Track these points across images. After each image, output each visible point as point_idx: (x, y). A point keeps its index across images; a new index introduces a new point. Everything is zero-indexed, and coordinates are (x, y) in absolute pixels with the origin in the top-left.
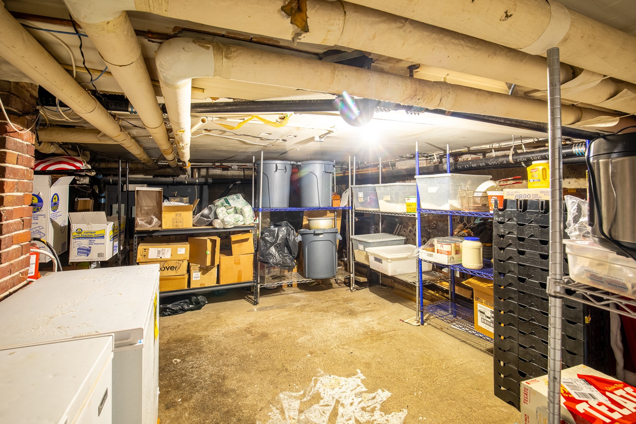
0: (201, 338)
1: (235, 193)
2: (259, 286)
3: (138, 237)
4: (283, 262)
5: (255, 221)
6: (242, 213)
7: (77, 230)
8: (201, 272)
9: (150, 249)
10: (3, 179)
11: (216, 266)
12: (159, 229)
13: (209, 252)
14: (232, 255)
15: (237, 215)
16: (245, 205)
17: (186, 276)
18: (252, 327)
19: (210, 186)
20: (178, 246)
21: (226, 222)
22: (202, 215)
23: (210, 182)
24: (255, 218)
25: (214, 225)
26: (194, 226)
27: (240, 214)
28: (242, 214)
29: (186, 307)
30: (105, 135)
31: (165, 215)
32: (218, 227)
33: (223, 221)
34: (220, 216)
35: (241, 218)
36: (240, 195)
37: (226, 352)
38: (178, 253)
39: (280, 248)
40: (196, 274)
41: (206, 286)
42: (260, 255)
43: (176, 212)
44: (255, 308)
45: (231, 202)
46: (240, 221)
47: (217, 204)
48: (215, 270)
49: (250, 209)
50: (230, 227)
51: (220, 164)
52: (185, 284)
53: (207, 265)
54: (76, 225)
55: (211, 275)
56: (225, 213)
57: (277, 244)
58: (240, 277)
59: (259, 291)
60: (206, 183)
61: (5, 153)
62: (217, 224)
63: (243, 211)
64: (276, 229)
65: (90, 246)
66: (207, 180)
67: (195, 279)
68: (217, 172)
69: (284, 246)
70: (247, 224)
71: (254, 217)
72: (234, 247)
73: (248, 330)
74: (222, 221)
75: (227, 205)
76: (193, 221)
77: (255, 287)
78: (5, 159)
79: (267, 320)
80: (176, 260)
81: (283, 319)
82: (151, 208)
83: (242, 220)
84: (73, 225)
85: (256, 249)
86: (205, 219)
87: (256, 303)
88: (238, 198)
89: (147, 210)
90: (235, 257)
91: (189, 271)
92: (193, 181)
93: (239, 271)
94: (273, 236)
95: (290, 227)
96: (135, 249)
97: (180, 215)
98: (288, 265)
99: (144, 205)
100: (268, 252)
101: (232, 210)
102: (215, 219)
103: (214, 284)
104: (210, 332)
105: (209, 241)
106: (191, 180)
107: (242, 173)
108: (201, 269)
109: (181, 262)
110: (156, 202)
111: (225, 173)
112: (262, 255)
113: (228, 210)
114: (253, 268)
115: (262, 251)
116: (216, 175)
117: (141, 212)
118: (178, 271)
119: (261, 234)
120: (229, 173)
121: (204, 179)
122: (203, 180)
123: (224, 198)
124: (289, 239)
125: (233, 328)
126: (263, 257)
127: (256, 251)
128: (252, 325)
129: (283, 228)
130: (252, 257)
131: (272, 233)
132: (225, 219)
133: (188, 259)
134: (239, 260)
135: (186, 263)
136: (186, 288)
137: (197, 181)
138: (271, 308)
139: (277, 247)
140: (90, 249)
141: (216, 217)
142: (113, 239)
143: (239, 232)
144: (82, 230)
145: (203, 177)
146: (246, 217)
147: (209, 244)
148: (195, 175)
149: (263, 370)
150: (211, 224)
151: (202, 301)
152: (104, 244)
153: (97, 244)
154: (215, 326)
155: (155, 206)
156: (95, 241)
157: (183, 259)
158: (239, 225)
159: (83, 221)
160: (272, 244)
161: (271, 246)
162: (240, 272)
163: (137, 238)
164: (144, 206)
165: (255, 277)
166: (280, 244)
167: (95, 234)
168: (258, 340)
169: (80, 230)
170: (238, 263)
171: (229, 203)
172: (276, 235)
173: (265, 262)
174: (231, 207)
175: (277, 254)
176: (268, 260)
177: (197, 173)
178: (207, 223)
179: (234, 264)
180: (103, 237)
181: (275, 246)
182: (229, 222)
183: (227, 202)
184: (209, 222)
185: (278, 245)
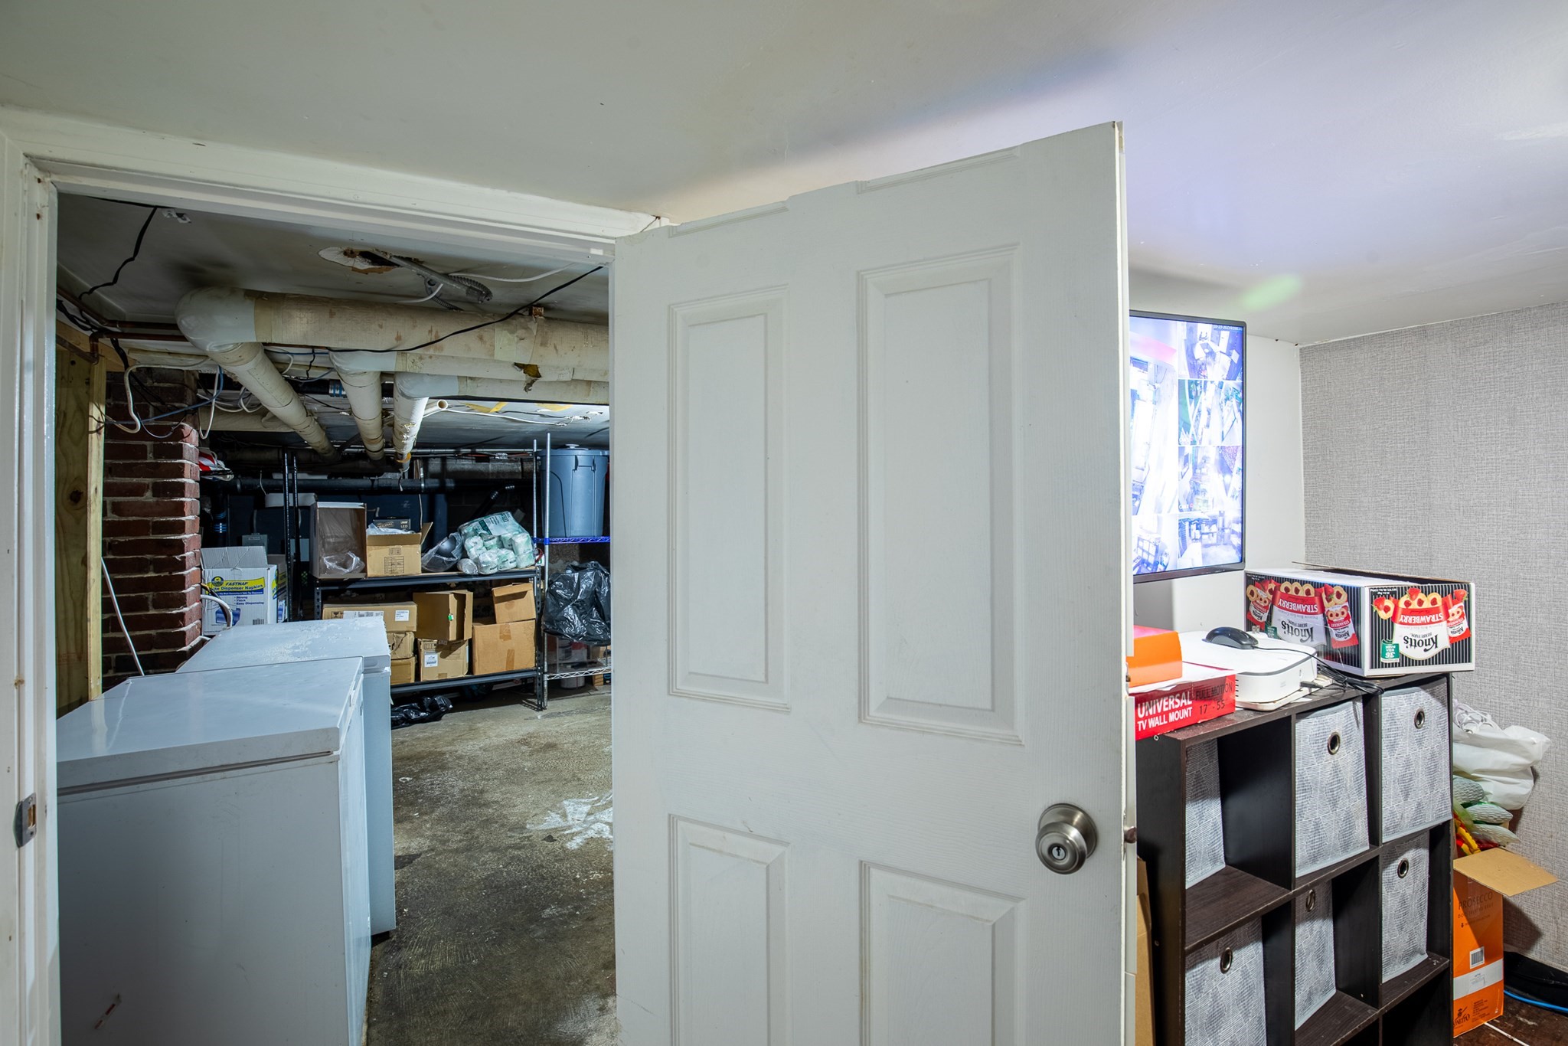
0: (444, 754)
1: (499, 510)
2: (546, 677)
3: (322, 591)
4: (587, 633)
5: (537, 561)
6: (512, 546)
7: (213, 580)
8: (439, 653)
9: (345, 612)
10: (182, 499)
11: (467, 643)
12: (361, 576)
13: (453, 617)
14: (494, 622)
15: (504, 552)
16: (517, 533)
17: (413, 660)
18: (531, 737)
19: (450, 495)
20: (395, 606)
21: (484, 563)
22: (439, 552)
23: (451, 487)
24: (537, 557)
25: (460, 569)
26: (423, 571)
27: (509, 549)
28: (512, 549)
29: (414, 716)
30: (274, 418)
31: (370, 552)
32: (468, 572)
33: (477, 562)
34: (473, 552)
35: (511, 555)
36: (509, 515)
37: (485, 767)
38: (396, 620)
39: (583, 608)
40: (429, 656)
41: (449, 677)
42: (546, 622)
43: (391, 547)
44: (539, 715)
45: (491, 526)
46: (509, 561)
47: (466, 531)
48: (465, 648)
49: (527, 539)
50: (490, 573)
51: (470, 450)
52: (410, 674)
53: (450, 639)
54: (211, 570)
55: (458, 657)
56: (480, 547)
57: (577, 602)
58: (510, 660)
59: (546, 686)
60: (442, 489)
61: (183, 464)
62: (467, 567)
63: (514, 542)
64: (576, 575)
65: (239, 606)
66: (443, 483)
67: (429, 665)
68: (463, 464)
69: (591, 605)
70: (523, 566)
71: (534, 555)
72: (500, 609)
73: (524, 742)
74: (475, 563)
75: (485, 532)
76: (422, 561)
77: (539, 679)
78: (183, 472)
79: (558, 729)
80: (392, 632)
81: (586, 726)
82: (341, 540)
83: (512, 560)
84: (207, 571)
85: (539, 612)
86: (444, 558)
87: (540, 708)
88: (505, 520)
89: (334, 543)
90: (501, 626)
91: (416, 651)
92: (414, 485)
93: (509, 650)
94: (571, 587)
95: (603, 572)
96: (318, 613)
97: (398, 553)
98: (597, 637)
99: (329, 535)
100: (560, 615)
101: (492, 542)
102: (462, 558)
103: (463, 673)
104: (458, 746)
105: (452, 597)
106: (409, 483)
107: (518, 467)
108: (438, 648)
109: (402, 635)
110: (352, 527)
111: (481, 467)
112: (550, 621)
113: (487, 542)
114: (535, 646)
115: (549, 614)
116: (463, 472)
117: (324, 546)
118: (396, 652)
119: (549, 585)
120: (491, 467)
121: (437, 480)
122: (434, 483)
123: (479, 519)
124: (599, 593)
125: (495, 741)
126: (552, 623)
127: (540, 615)
128: (531, 735)
129: (589, 574)
130: (532, 625)
131: (568, 583)
132: (481, 558)
133: (415, 630)
134: (509, 631)
135: (411, 638)
136: (413, 681)
137: (423, 485)
138: (569, 713)
139: (578, 607)
140: (238, 611)
141: (464, 554)
142: (278, 596)
143: (508, 582)
144: (222, 579)
145: (434, 476)
146: (520, 553)
147: (453, 603)
148: (418, 472)
149: (542, 782)
150: (455, 568)
151: (442, 705)
152: (263, 603)
153: (251, 604)
154: (467, 739)
155: (350, 537)
156: (246, 598)
157: (405, 629)
158: (508, 568)
159: (225, 564)
160: (568, 602)
161: (567, 606)
162: (511, 653)
163: (320, 594)
164: (328, 537)
165: (539, 661)
166: (581, 601)
167: (246, 585)
168: (538, 751)
169: (220, 580)
170: (506, 637)
171: (488, 530)
172: (575, 585)
173: (555, 634)
174: (492, 536)
175: (577, 619)
176: (561, 629)
177: (422, 469)
178: (449, 566)
179: (499, 639)
180: (261, 591)
181: (573, 605)
182: (488, 562)
183: (485, 527)
184: (452, 564)
185: (579, 604)
